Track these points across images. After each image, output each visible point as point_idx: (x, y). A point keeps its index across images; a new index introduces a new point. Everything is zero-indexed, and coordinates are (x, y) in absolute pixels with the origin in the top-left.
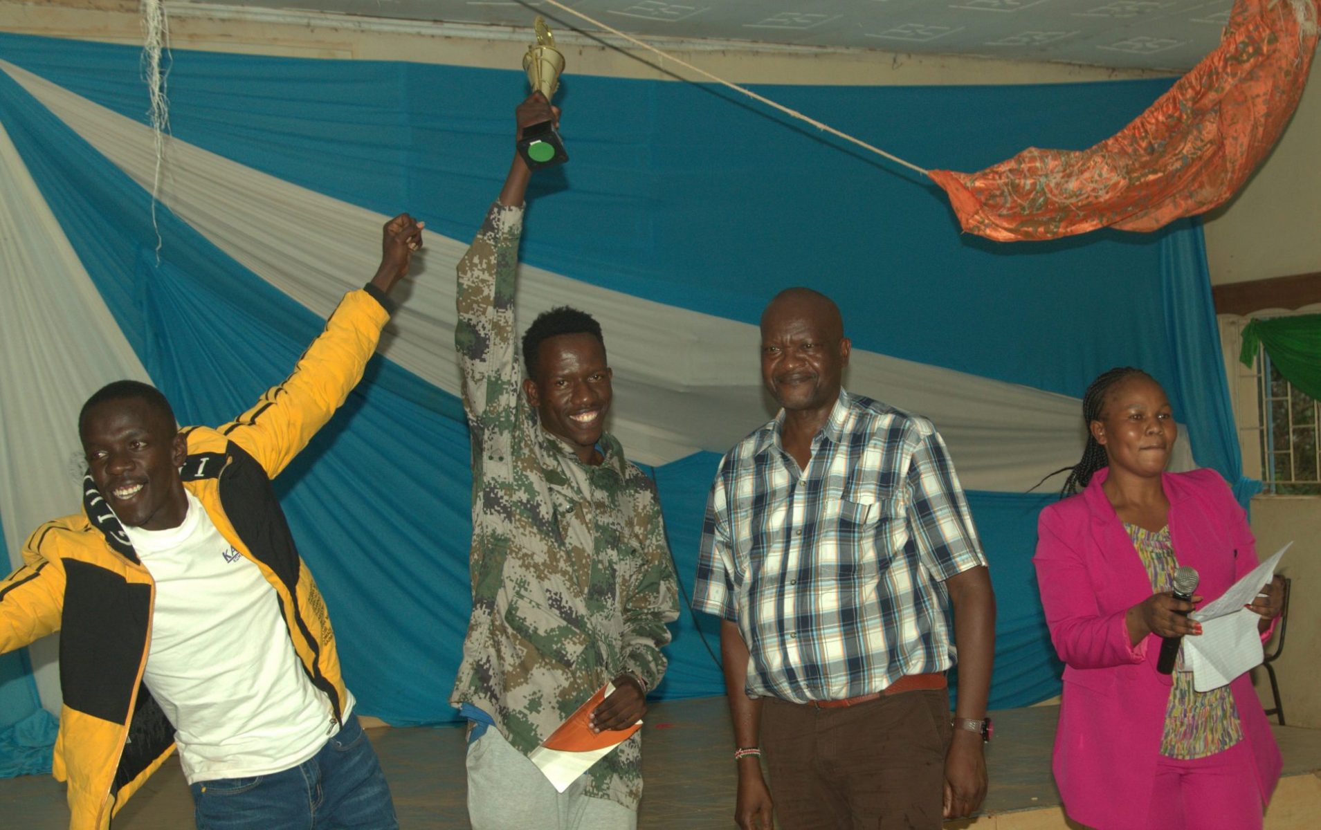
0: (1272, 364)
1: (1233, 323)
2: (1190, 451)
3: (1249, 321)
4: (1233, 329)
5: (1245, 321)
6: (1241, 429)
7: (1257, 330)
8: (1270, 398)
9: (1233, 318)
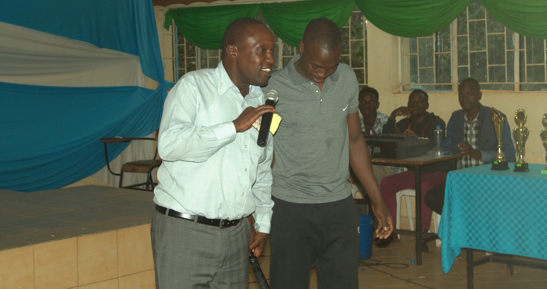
0: (178, 30)
1: (161, 10)
2: (141, 68)
3: (168, 9)
4: (161, 12)
5: (166, 9)
6: (164, 58)
7: (171, 13)
8: (177, 45)
9: (161, 8)
